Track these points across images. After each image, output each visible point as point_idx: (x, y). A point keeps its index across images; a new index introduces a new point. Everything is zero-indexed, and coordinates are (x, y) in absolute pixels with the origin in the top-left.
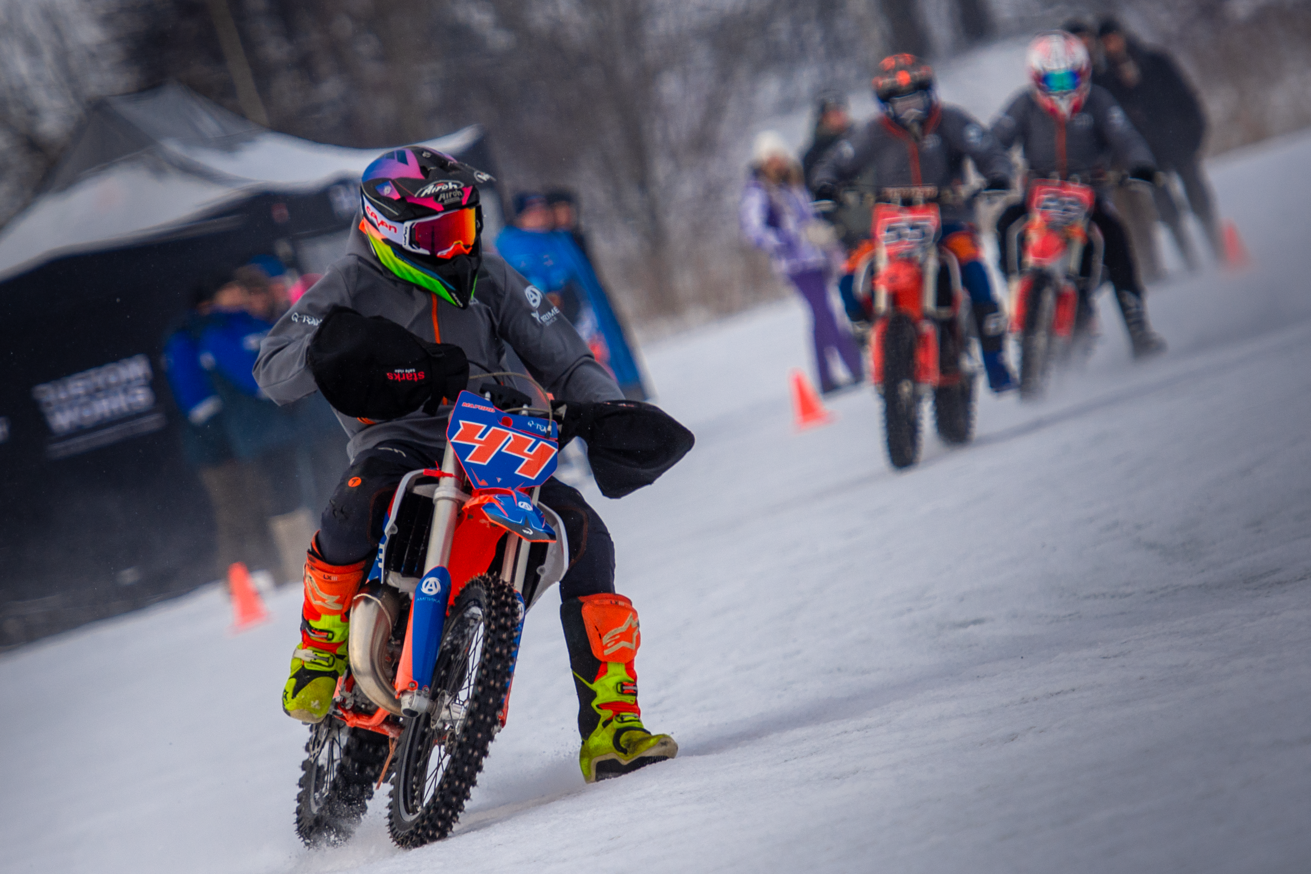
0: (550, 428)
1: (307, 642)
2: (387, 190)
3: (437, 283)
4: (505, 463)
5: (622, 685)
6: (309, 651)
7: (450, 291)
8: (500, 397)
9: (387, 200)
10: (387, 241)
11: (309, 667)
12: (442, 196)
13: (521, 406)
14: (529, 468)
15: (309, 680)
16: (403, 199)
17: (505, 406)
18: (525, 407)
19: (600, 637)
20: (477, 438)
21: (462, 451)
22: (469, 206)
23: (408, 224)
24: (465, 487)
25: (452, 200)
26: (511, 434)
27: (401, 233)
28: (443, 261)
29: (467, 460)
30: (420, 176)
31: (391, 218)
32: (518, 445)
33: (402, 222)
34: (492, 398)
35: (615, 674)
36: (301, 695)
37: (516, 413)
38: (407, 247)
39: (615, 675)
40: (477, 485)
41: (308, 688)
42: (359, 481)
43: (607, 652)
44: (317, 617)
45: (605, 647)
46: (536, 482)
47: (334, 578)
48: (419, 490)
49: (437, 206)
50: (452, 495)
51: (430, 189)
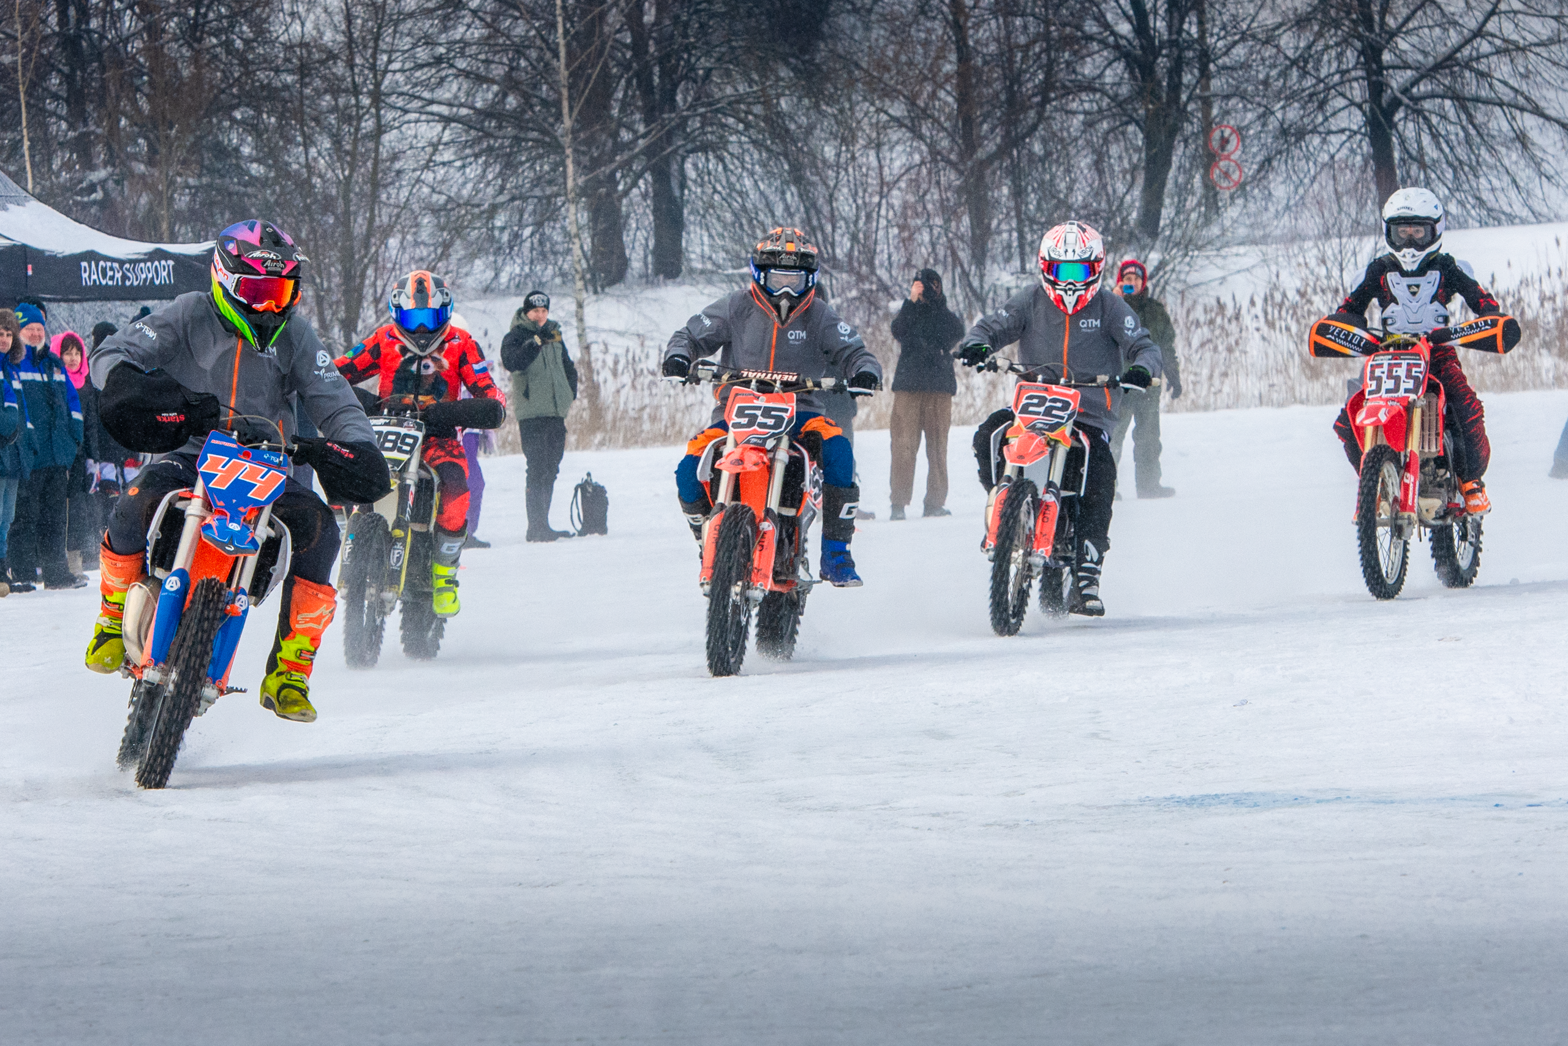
0: (281, 458)
1: (106, 612)
2: (231, 247)
3: (246, 326)
4: (241, 488)
5: (301, 651)
6: (106, 619)
7: (253, 336)
8: (245, 435)
9: (229, 254)
10: (221, 284)
11: (107, 631)
12: (268, 263)
13: (262, 441)
14: (260, 492)
15: (106, 641)
16: (239, 256)
17: (250, 441)
18: (265, 442)
19: (298, 613)
20: (220, 468)
21: (208, 478)
22: (289, 277)
23: (237, 276)
24: (208, 505)
25: (274, 269)
26: (248, 464)
27: (231, 281)
28: (256, 312)
29: (210, 485)
30: (258, 244)
31: (227, 268)
32: (253, 473)
33: (234, 273)
34: (239, 436)
35: (301, 642)
36: (98, 652)
37: (257, 448)
38: (232, 292)
39: (299, 642)
40: (216, 506)
41: (104, 647)
42: (137, 491)
43: (297, 626)
44: (111, 593)
45: (298, 622)
46: (267, 502)
47: (119, 565)
48: (179, 505)
49: (262, 269)
50: (199, 513)
51: (257, 254)
